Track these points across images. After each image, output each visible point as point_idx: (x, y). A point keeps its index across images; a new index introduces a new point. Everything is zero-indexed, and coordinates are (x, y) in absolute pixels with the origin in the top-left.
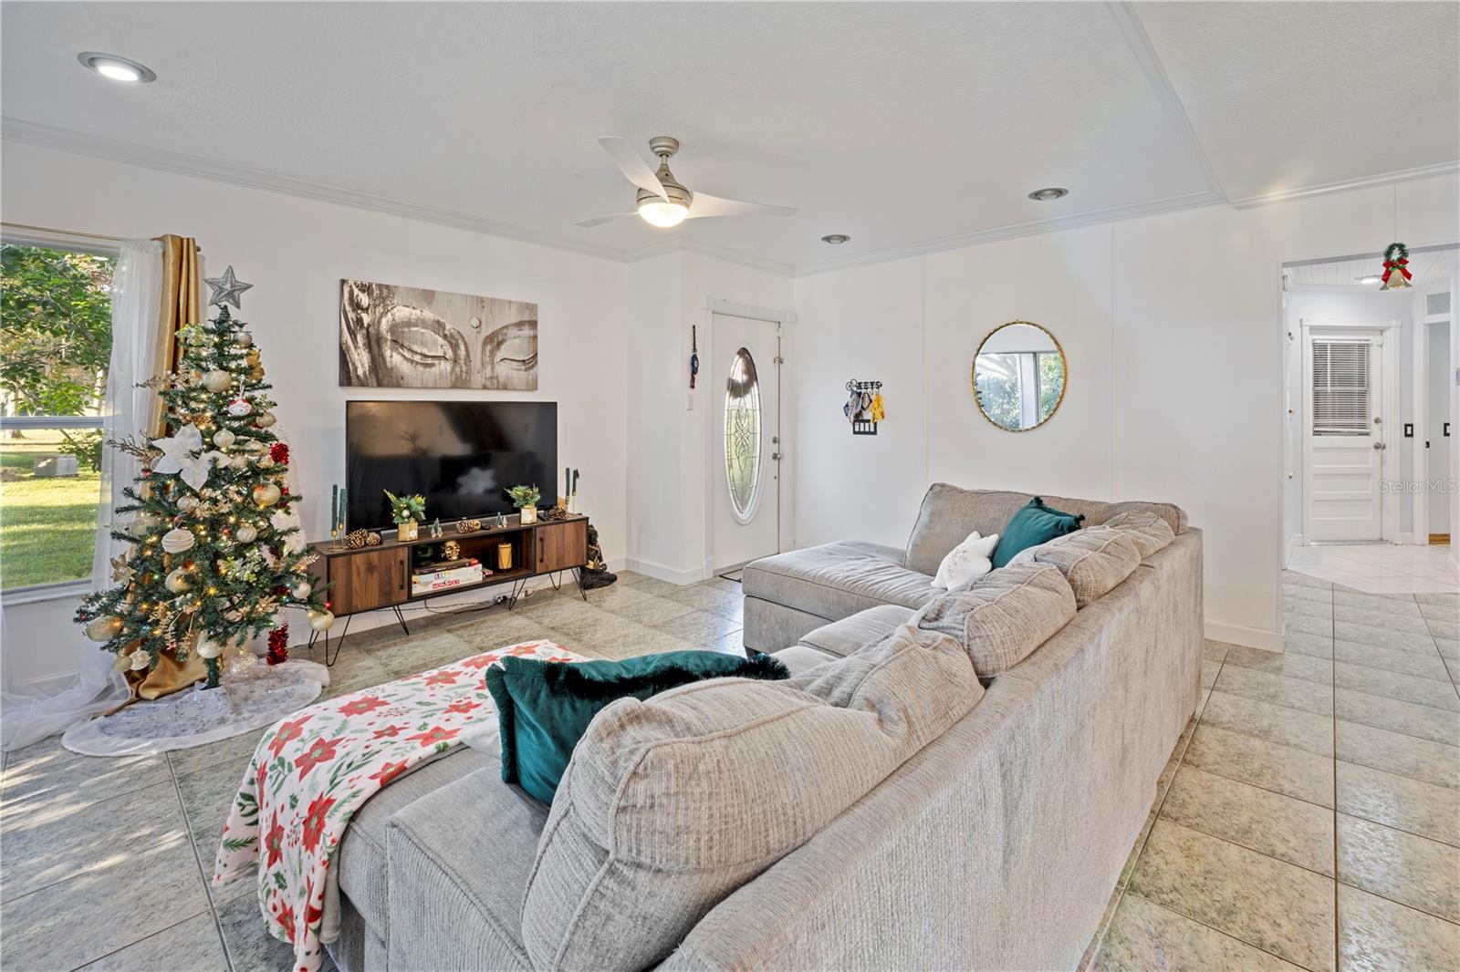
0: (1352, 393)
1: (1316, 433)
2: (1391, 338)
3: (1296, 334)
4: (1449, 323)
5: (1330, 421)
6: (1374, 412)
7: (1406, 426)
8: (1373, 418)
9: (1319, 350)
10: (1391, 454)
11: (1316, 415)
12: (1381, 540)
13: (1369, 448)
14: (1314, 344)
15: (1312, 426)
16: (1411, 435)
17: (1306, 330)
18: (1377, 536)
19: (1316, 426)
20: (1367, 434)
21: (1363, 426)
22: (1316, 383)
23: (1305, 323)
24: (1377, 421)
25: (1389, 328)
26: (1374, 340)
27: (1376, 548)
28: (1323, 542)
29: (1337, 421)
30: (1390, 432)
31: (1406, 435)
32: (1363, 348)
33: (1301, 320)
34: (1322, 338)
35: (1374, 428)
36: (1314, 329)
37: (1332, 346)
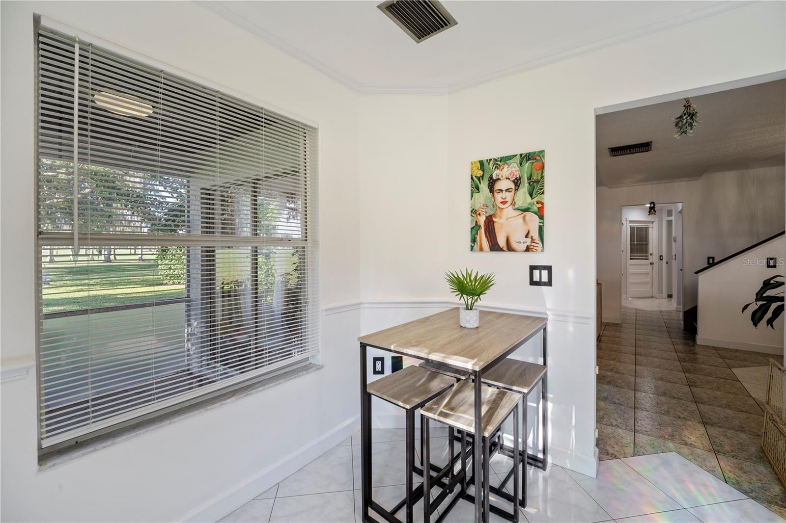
0: (643, 244)
1: (631, 259)
2: (656, 225)
3: (625, 224)
4: (672, 220)
5: (636, 255)
6: (650, 252)
7: (660, 256)
8: (650, 253)
9: (632, 229)
10: (656, 266)
11: (631, 252)
12: (652, 297)
13: (648, 264)
14: (630, 227)
15: (629, 256)
16: (662, 260)
17: (628, 222)
18: (651, 296)
19: (631, 256)
20: (648, 259)
21: (647, 256)
22: (631, 241)
23: (627, 219)
24: (651, 254)
25: (655, 221)
26: (650, 225)
27: (651, 299)
28: (633, 298)
29: (639, 255)
30: (655, 259)
31: (660, 260)
32: (647, 229)
33: (626, 218)
34: (633, 225)
35: (650, 257)
36: (631, 222)
37: (637, 227)
